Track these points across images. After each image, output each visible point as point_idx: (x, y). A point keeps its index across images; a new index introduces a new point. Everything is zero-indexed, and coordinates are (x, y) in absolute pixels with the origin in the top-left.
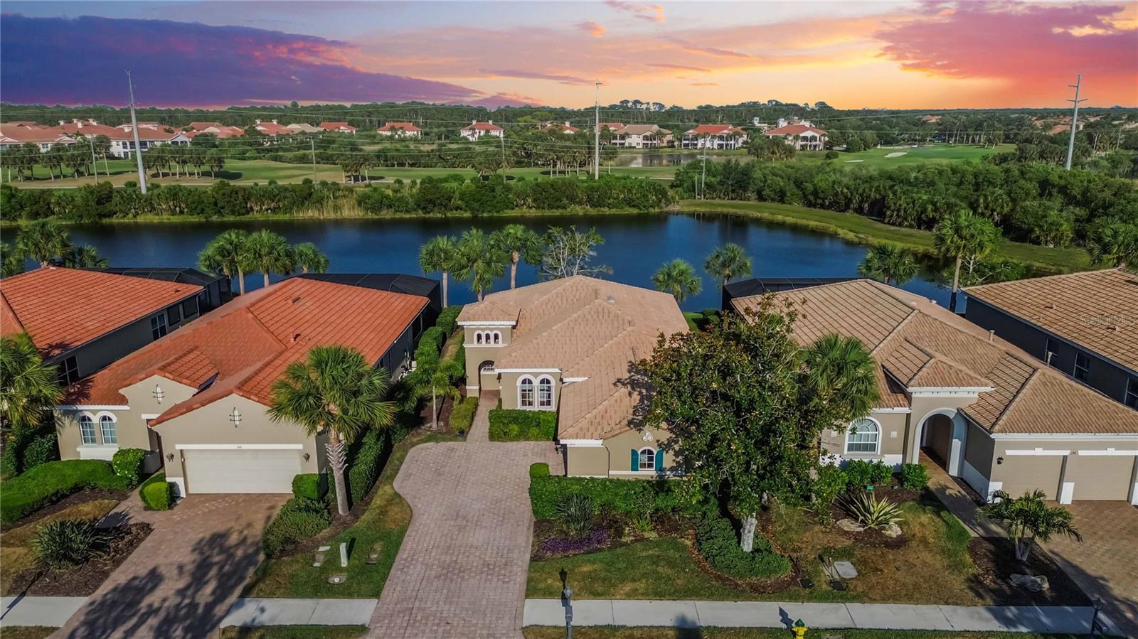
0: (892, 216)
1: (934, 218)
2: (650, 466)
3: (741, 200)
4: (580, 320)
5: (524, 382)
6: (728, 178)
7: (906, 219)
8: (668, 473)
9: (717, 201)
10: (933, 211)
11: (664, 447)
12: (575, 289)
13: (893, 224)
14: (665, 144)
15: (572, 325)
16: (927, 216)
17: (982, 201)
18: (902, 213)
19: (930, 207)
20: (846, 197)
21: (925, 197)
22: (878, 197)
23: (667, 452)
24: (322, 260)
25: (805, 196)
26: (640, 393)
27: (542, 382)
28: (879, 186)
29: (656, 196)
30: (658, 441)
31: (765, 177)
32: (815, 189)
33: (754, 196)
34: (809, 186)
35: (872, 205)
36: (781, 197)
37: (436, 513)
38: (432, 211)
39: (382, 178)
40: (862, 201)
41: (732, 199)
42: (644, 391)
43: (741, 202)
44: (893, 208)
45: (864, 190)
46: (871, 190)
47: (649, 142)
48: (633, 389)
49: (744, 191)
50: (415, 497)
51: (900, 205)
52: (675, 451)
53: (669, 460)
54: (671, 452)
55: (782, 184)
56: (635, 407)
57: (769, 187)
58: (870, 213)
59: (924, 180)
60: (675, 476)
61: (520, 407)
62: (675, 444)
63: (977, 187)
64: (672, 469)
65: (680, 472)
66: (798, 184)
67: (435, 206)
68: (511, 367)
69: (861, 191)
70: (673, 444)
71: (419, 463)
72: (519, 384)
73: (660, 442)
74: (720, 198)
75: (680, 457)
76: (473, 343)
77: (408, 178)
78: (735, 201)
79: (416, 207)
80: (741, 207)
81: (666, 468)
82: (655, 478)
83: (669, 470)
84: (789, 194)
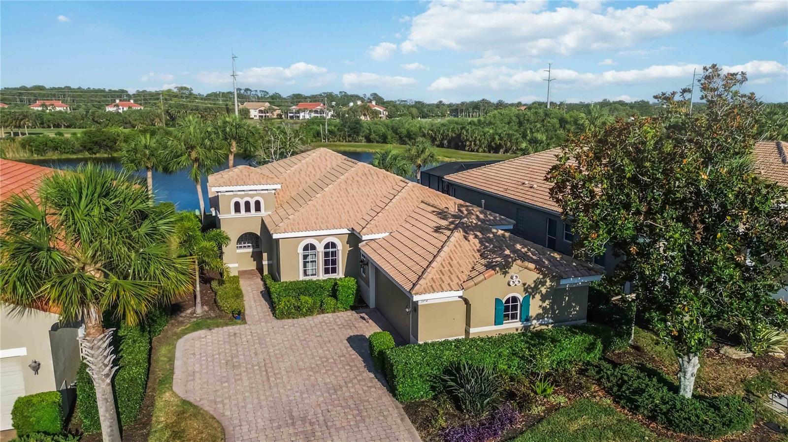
0: (471, 145)
1: (500, 144)
2: (514, 317)
3: (356, 142)
4: (349, 182)
5: (306, 248)
6: (345, 126)
7: (480, 146)
8: (534, 322)
9: (338, 143)
10: (499, 140)
11: (531, 291)
13: (472, 151)
14: (275, 117)
15: (343, 186)
16: (495, 144)
17: (528, 132)
18: (478, 142)
19: (497, 137)
20: (432, 137)
21: (491, 131)
22: (454, 135)
23: (533, 297)
25: (401, 138)
26: (476, 237)
27: (327, 246)
28: (454, 128)
30: (524, 284)
31: (369, 127)
32: (408, 133)
33: (364, 140)
34: (404, 131)
35: (449, 142)
36: (384, 140)
37: (260, 421)
38: (98, 152)
40: (443, 139)
41: (349, 141)
42: (478, 234)
43: (356, 143)
44: (471, 139)
45: (444, 131)
46: (448, 131)
47: (264, 115)
48: (466, 232)
49: (358, 135)
50: (216, 403)
52: (542, 295)
53: (535, 306)
54: (538, 296)
55: (384, 131)
56: (479, 251)
57: (375, 132)
58: (449, 147)
59: (485, 122)
60: (541, 324)
61: (302, 277)
62: (543, 286)
63: (520, 124)
64: (538, 317)
65: (546, 319)
66: (395, 131)
67: (100, 147)
68: (293, 231)
69: (442, 131)
70: (540, 286)
71: (198, 357)
72: (300, 250)
73: (526, 286)
74: (340, 141)
75: (547, 302)
76: (230, 213)
77: (67, 133)
78: (352, 143)
79: (81, 148)
80: (357, 146)
81: (532, 317)
82: (519, 331)
83: (534, 319)
84: (389, 137)
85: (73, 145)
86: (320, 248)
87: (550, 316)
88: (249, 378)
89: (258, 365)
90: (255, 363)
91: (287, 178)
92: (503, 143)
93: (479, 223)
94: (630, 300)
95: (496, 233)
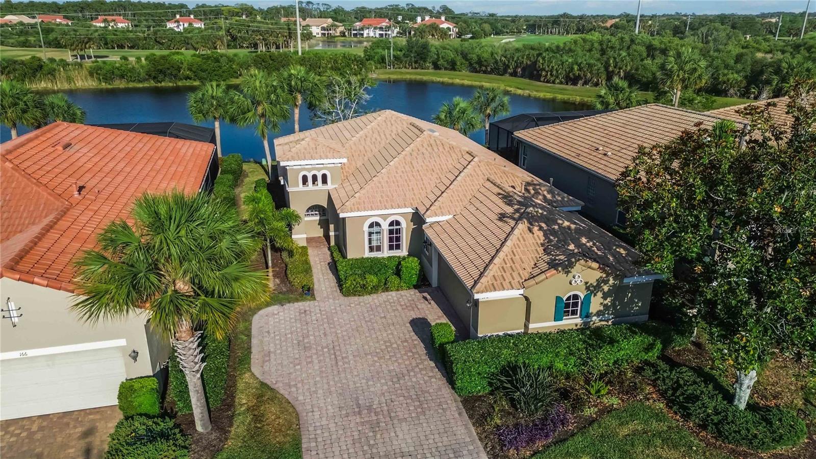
0: (547, 75)
1: (579, 75)
2: (574, 313)
3: (422, 69)
5: (371, 226)
6: (411, 51)
7: (557, 77)
8: (594, 318)
9: (404, 70)
10: (578, 70)
11: (592, 289)
12: (389, 124)
13: (548, 82)
14: (338, 34)
16: (574, 74)
17: (611, 61)
18: (554, 73)
19: (576, 67)
20: (504, 64)
21: (570, 60)
22: (529, 63)
23: (595, 295)
24: (78, 112)
25: (471, 64)
26: (541, 228)
27: (391, 224)
28: (529, 55)
29: (357, 66)
30: (586, 283)
31: (437, 51)
32: (479, 59)
33: (431, 66)
34: (475, 57)
35: (524, 69)
36: (453, 66)
37: (329, 407)
38: (163, 80)
39: (107, 57)
40: (517, 67)
41: (416, 68)
42: (543, 225)
43: (423, 71)
44: (547, 69)
45: (518, 58)
46: (523, 58)
48: (531, 224)
49: (425, 61)
50: (290, 386)
51: (553, 67)
52: (604, 293)
53: (596, 303)
54: (600, 294)
55: (453, 56)
56: (542, 245)
57: (443, 58)
58: (522, 76)
59: (564, 48)
60: (601, 321)
61: (367, 254)
62: (605, 284)
63: (603, 52)
64: (598, 314)
65: (606, 316)
66: (465, 56)
67: (165, 76)
68: (358, 210)
69: (515, 59)
70: (602, 284)
71: (272, 335)
72: (366, 228)
73: (588, 285)
74: (405, 67)
75: (609, 299)
76: (298, 186)
77: (132, 56)
78: (419, 70)
79: (147, 77)
80: (424, 74)
81: (592, 313)
82: (578, 327)
83: (595, 315)
84: (458, 63)
85: (139, 74)
86: (385, 226)
87: (610, 312)
88: (320, 362)
89: (327, 347)
90: (325, 345)
91: (353, 147)
92: (582, 74)
93: (545, 213)
94: (691, 315)
95: (562, 224)
